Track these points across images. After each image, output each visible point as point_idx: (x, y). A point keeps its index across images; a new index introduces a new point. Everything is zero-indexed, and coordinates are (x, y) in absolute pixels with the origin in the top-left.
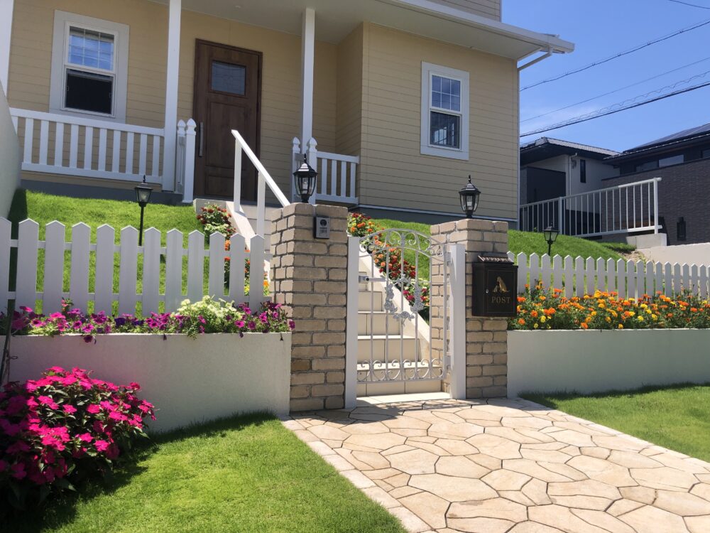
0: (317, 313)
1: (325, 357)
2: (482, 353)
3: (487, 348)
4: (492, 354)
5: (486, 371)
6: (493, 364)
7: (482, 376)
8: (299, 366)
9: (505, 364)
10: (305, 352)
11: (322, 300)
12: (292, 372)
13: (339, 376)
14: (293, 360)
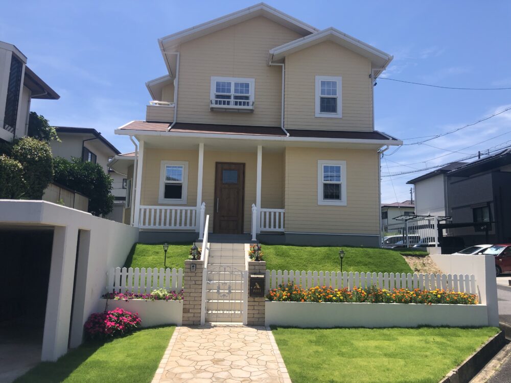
0: (191, 294)
1: (194, 308)
2: (254, 309)
3: (256, 308)
4: (259, 310)
5: (255, 316)
6: (258, 313)
7: (253, 317)
8: (185, 311)
9: (264, 314)
10: (187, 307)
11: (193, 291)
12: (183, 312)
13: (199, 315)
14: (183, 309)
